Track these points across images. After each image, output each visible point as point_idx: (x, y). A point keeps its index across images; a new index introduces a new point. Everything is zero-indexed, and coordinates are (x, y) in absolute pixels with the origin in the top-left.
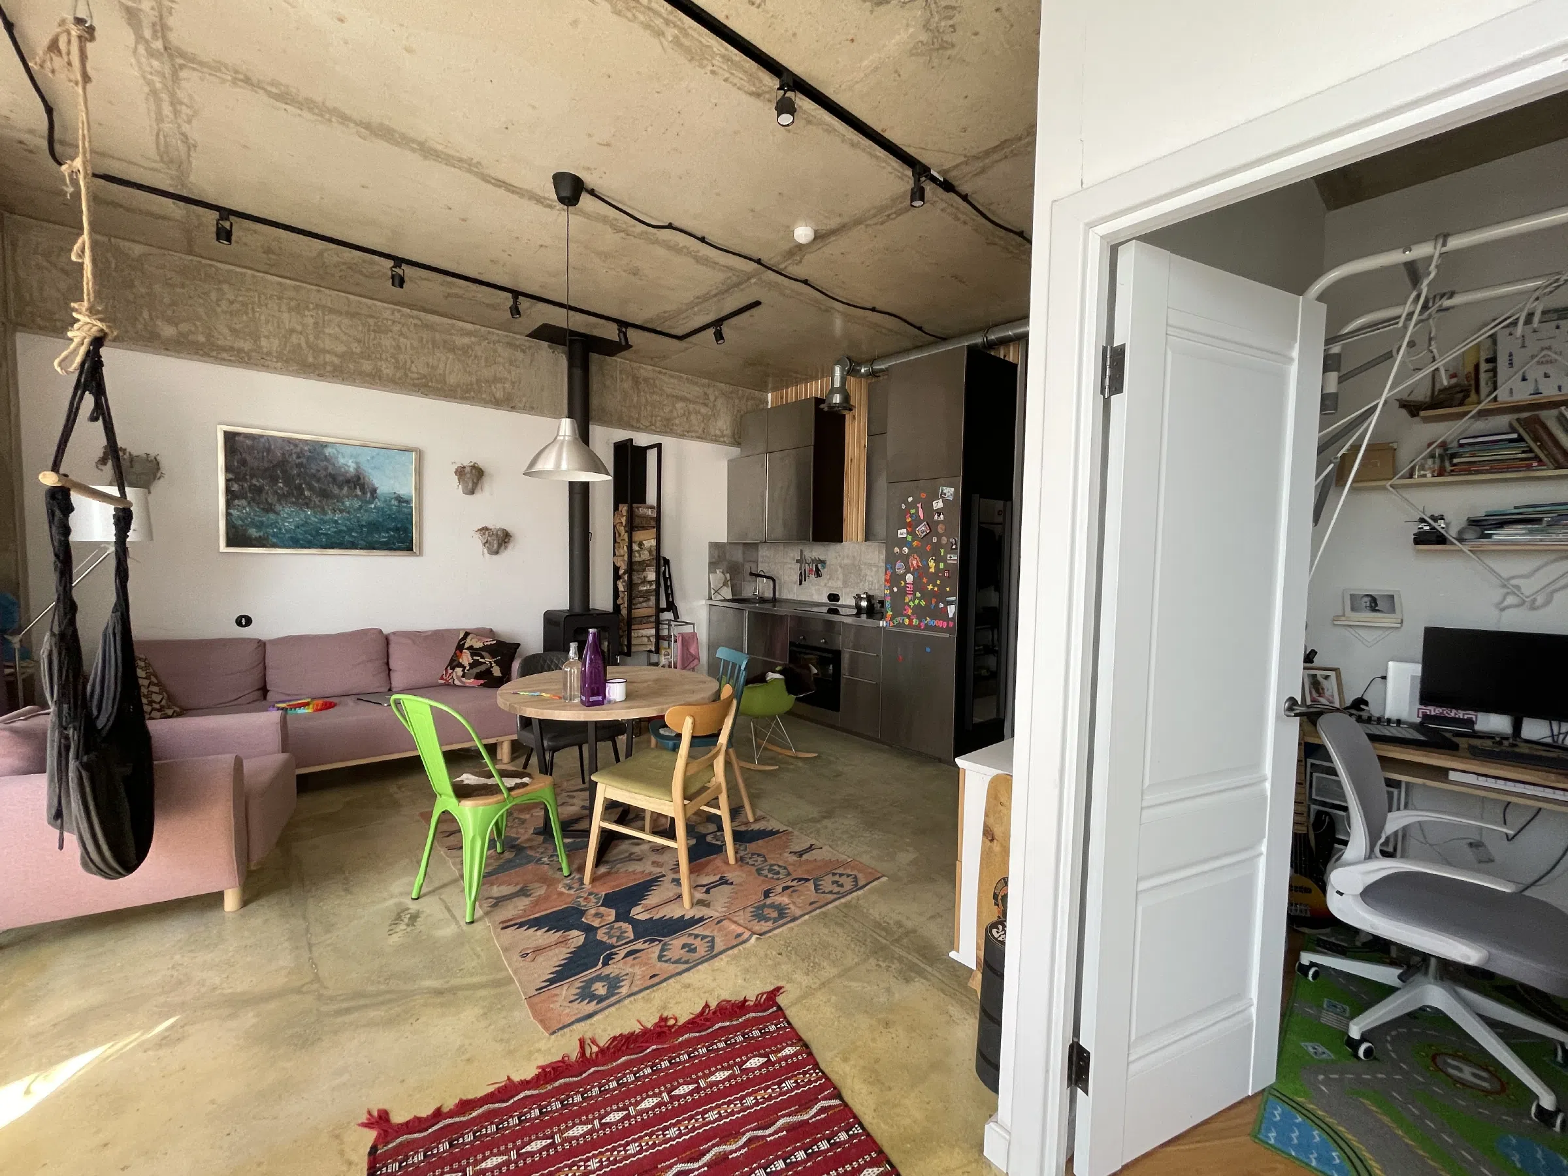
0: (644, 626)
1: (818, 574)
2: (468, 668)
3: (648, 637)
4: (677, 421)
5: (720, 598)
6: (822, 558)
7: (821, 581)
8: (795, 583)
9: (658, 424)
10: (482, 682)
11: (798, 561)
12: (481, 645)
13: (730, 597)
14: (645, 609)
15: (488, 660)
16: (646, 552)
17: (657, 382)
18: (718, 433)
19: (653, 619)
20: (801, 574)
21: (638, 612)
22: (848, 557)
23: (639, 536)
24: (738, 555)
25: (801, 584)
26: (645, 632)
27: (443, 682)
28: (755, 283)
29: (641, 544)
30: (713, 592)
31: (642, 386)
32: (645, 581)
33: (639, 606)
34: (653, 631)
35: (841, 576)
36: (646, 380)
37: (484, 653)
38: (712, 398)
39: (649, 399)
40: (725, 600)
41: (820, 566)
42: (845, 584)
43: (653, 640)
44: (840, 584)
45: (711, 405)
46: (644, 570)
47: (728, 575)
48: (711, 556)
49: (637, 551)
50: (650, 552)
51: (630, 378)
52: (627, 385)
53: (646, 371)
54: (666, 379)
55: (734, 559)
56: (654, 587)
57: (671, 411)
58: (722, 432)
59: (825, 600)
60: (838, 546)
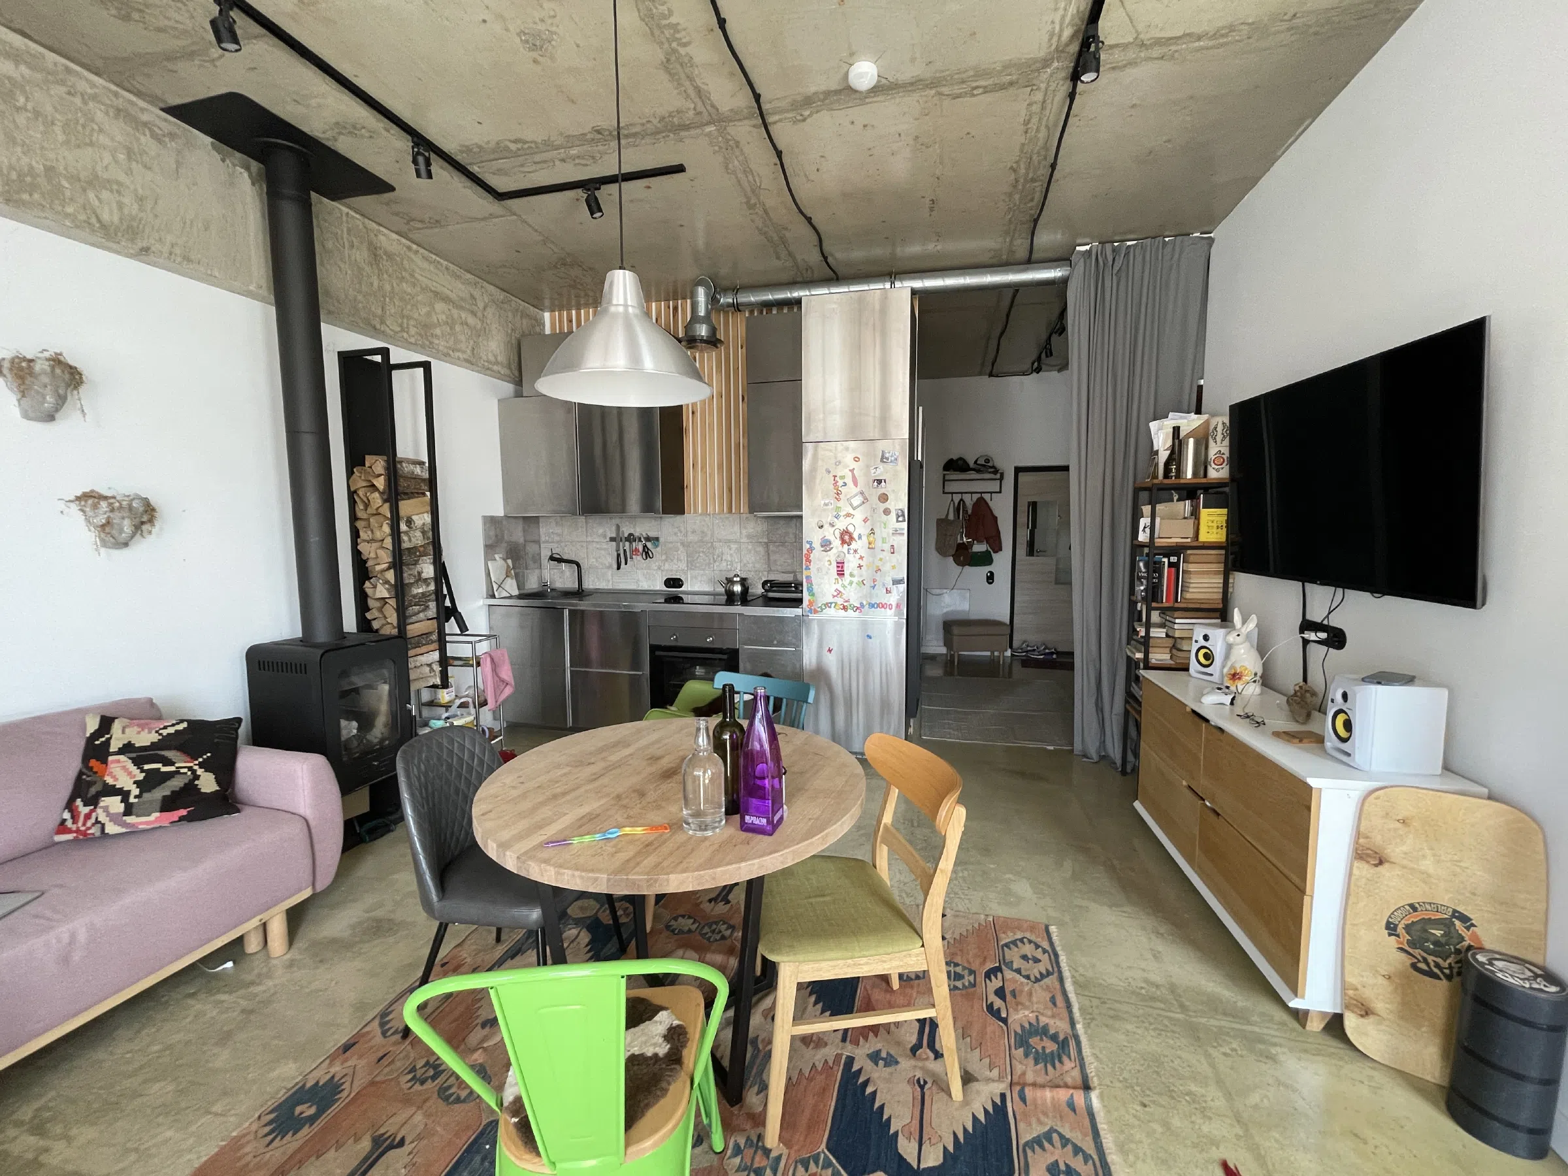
0: (423, 649)
1: (647, 553)
2: (135, 791)
3: (429, 665)
4: (438, 331)
5: (505, 594)
6: (652, 534)
7: (653, 563)
8: (610, 567)
9: (413, 331)
10: (183, 812)
11: (612, 539)
12: (155, 738)
13: (516, 592)
14: (421, 623)
15: (182, 763)
16: (418, 534)
17: (405, 262)
18: (492, 358)
19: (435, 637)
20: (619, 555)
21: (413, 629)
22: (694, 532)
23: (406, 507)
24: (517, 534)
25: (619, 568)
26: (424, 659)
27: (70, 837)
28: (709, 134)
29: (409, 522)
30: (495, 587)
31: (385, 263)
32: (419, 579)
33: (414, 619)
34: (436, 656)
35: (683, 557)
36: (390, 256)
37: (169, 754)
38: (481, 305)
39: (397, 289)
40: (511, 597)
41: (649, 545)
42: (691, 564)
43: (437, 668)
44: (683, 566)
45: (479, 314)
46: (416, 563)
47: (510, 562)
48: (486, 536)
49: (406, 533)
50: (424, 532)
51: (365, 244)
52: (361, 255)
53: (389, 240)
54: (418, 259)
55: (514, 539)
56: (432, 587)
57: (428, 314)
58: (496, 357)
59: (659, 586)
60: (679, 518)
